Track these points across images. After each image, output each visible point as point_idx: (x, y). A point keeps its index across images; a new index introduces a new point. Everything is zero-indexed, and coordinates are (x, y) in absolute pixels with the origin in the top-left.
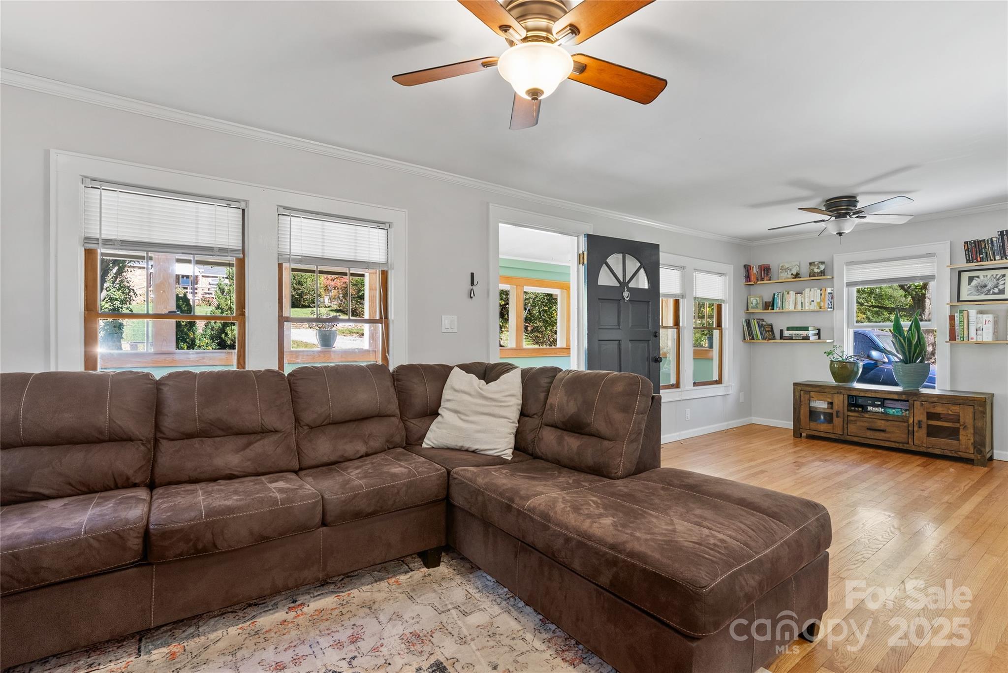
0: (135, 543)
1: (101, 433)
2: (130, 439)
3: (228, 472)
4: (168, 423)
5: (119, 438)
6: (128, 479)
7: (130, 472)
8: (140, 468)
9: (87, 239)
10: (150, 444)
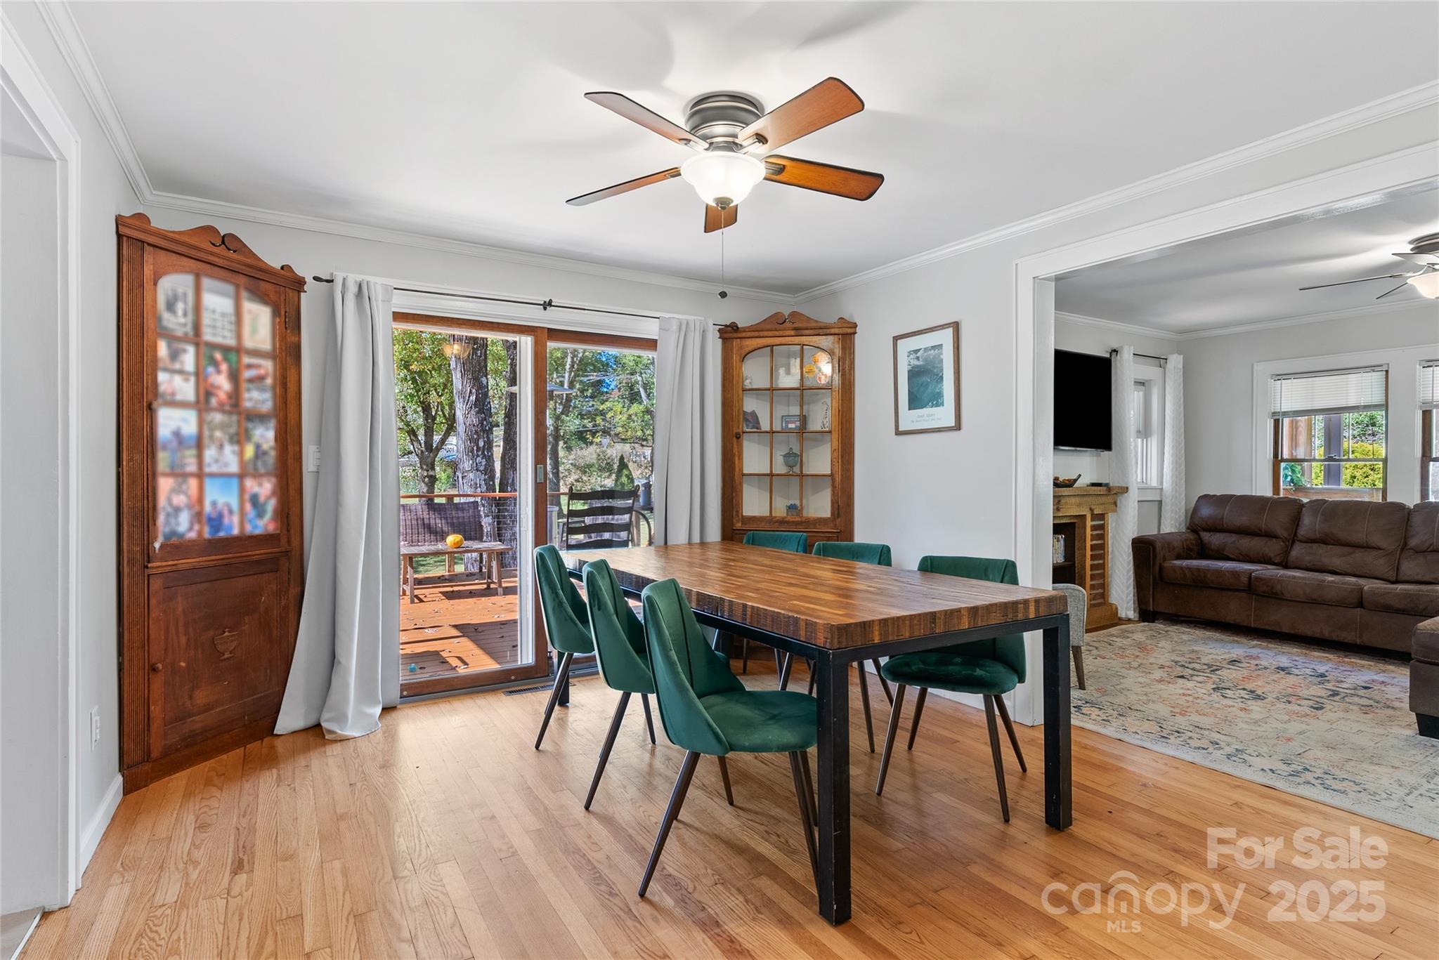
0: (1244, 579)
1: (1260, 530)
2: (1275, 537)
3: (1331, 568)
4: (1302, 532)
5: (1270, 535)
6: (1271, 559)
7: (1272, 555)
8: (1279, 555)
9: (1274, 414)
10: (1289, 542)
